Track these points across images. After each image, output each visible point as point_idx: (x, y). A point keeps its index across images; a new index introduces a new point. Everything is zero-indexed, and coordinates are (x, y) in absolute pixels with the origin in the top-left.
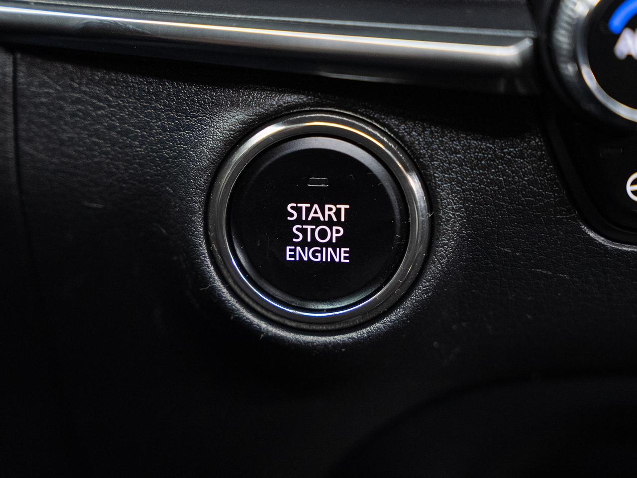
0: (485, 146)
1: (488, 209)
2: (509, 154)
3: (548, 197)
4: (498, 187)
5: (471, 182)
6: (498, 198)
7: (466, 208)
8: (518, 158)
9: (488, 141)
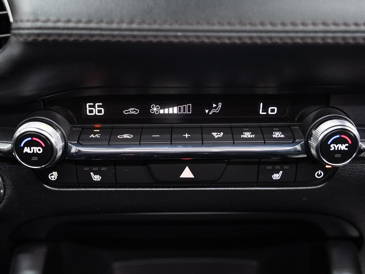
4: (19, 176)
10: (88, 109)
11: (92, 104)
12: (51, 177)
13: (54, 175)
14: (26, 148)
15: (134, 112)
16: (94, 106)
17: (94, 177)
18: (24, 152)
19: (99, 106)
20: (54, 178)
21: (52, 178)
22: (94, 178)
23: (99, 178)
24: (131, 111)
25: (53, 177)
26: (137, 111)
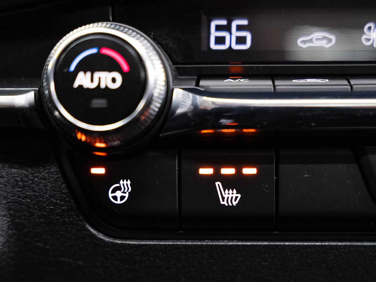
0: (21, 172)
1: (24, 215)
2: (37, 177)
3: (63, 205)
4: (30, 200)
5: (13, 196)
6: (31, 208)
7: (10, 215)
8: (42, 180)
9: (23, 169)
10: (214, 34)
11: (224, 22)
12: (114, 195)
13: (122, 191)
14: (81, 75)
15: (324, 44)
16: (228, 28)
17: (224, 195)
18: (76, 85)
19: (240, 28)
20: (122, 198)
21: (115, 198)
22: (223, 198)
23: (236, 198)
24: (317, 39)
25: (118, 194)
26: (330, 40)
